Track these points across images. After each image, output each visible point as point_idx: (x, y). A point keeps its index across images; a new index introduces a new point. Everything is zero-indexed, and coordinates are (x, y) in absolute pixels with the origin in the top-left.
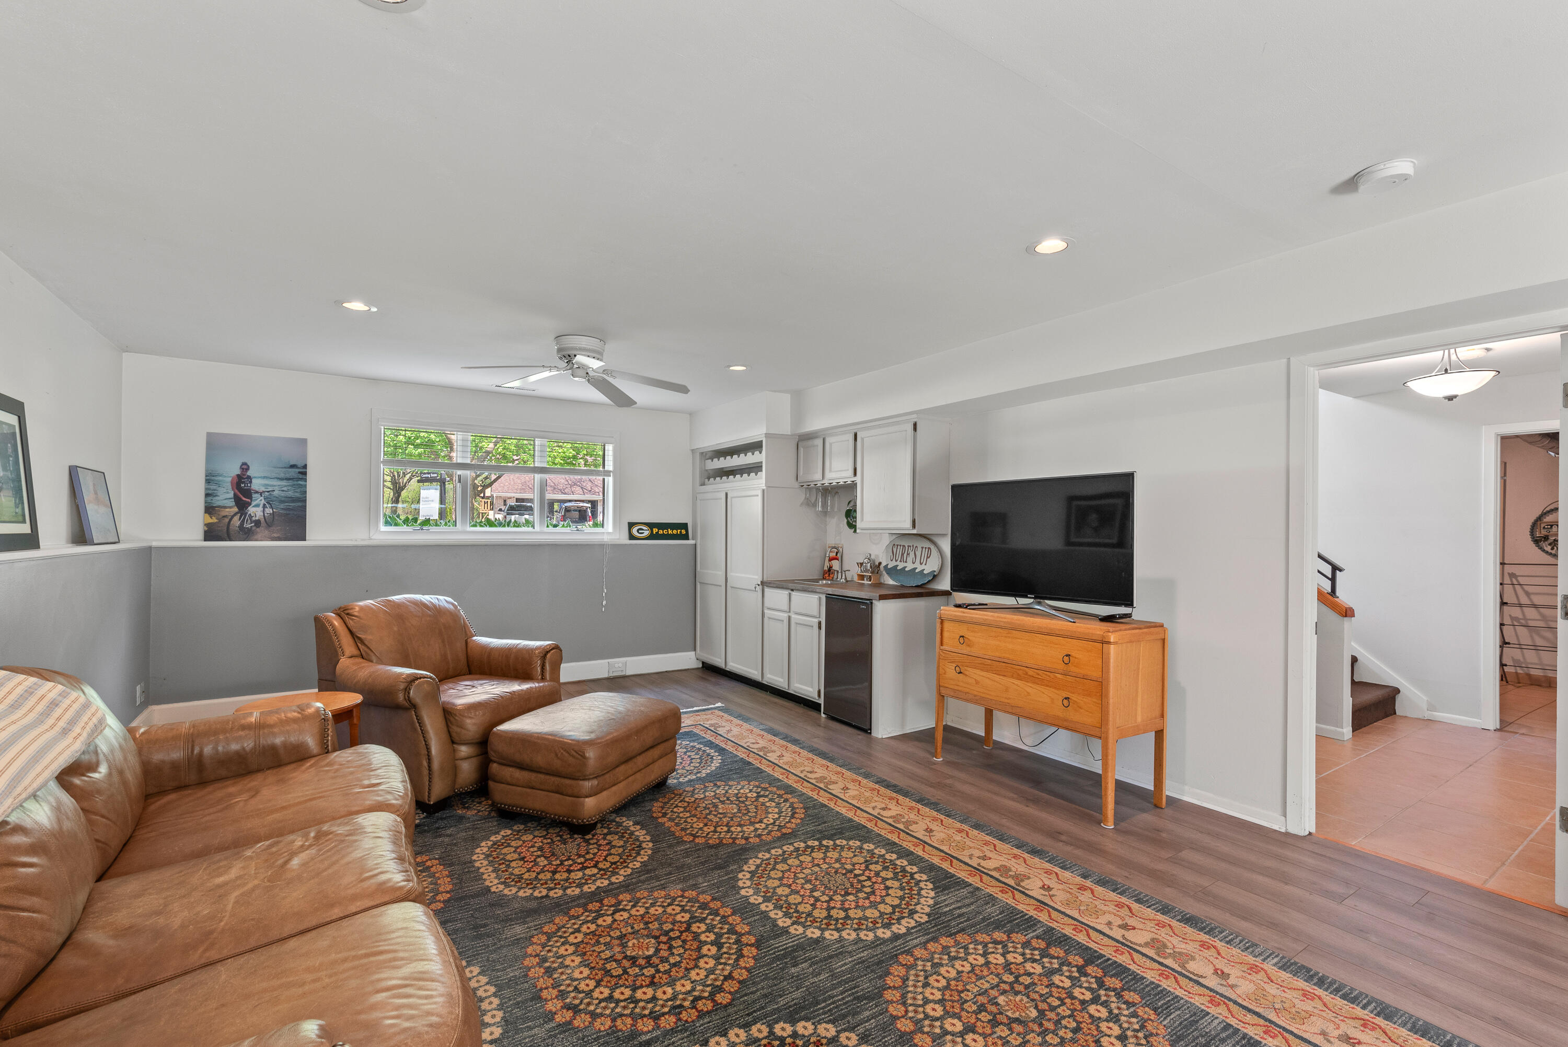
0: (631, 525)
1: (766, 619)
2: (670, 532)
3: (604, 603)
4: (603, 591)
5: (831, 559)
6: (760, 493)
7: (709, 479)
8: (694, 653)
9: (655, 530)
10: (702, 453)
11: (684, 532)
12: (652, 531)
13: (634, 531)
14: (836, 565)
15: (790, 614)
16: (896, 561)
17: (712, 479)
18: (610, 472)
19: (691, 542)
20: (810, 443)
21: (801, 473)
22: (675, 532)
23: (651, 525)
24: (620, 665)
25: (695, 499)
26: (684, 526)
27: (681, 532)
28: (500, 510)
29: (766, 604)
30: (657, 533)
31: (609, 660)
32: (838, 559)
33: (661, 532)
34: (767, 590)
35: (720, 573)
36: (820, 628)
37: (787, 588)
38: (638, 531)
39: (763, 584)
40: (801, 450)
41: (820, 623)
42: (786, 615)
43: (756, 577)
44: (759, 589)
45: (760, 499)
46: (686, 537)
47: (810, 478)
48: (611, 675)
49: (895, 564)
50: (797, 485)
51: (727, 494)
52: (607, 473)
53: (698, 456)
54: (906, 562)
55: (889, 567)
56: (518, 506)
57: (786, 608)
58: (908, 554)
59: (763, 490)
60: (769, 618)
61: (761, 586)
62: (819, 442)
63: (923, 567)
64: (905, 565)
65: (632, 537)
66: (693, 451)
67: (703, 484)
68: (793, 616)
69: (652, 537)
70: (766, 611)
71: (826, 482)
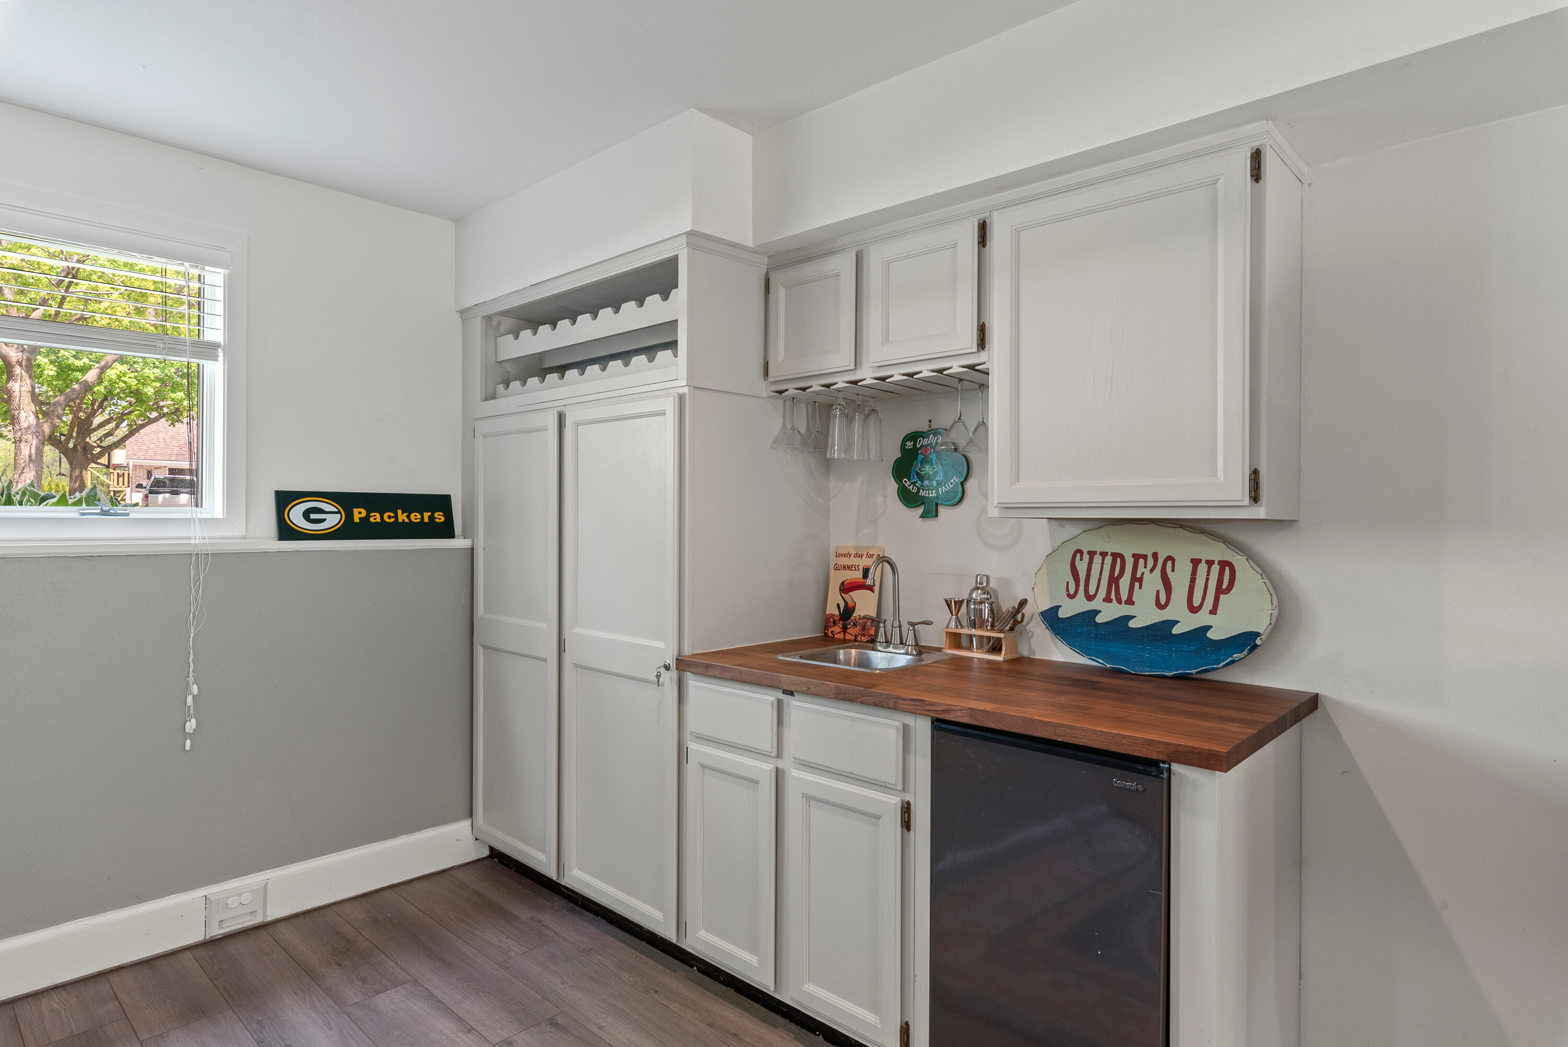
0: (284, 499)
1: (691, 770)
2: (402, 517)
3: (191, 725)
4: (188, 691)
5: (846, 588)
6: (669, 406)
7: (507, 384)
8: (465, 825)
9: (358, 514)
10: (488, 318)
11: (440, 517)
12: (349, 516)
13: (296, 515)
14: (865, 603)
15: (780, 764)
16: (1090, 598)
17: (515, 385)
18: (214, 346)
19: (459, 543)
20: (811, 269)
21: (779, 355)
22: (415, 517)
23: (346, 501)
24: (246, 898)
25: (470, 434)
26: (443, 503)
27: (432, 518)
28: (140, 486)
29: (693, 723)
30: (364, 520)
31: (211, 890)
32: (870, 588)
33: (376, 518)
34: (693, 683)
35: (542, 625)
36: (906, 824)
37: (772, 686)
38: (306, 515)
39: (683, 664)
40: (780, 294)
41: (906, 809)
42: (769, 767)
43: (660, 644)
44: (670, 678)
45: (669, 422)
46: (447, 531)
47: (811, 366)
48: (216, 931)
49: (1086, 606)
50: (764, 389)
51: (561, 418)
52: (208, 350)
53: (477, 325)
54: (1130, 601)
55: (1062, 614)
56: (172, 480)
57: (767, 743)
58: (1136, 580)
59: (681, 398)
60: (704, 767)
61: (674, 673)
62: (844, 264)
63: (1202, 619)
64: (1125, 610)
65: (286, 532)
66: (464, 313)
67: (491, 396)
68: (795, 774)
69: (346, 531)
70: (693, 746)
71: (867, 375)
